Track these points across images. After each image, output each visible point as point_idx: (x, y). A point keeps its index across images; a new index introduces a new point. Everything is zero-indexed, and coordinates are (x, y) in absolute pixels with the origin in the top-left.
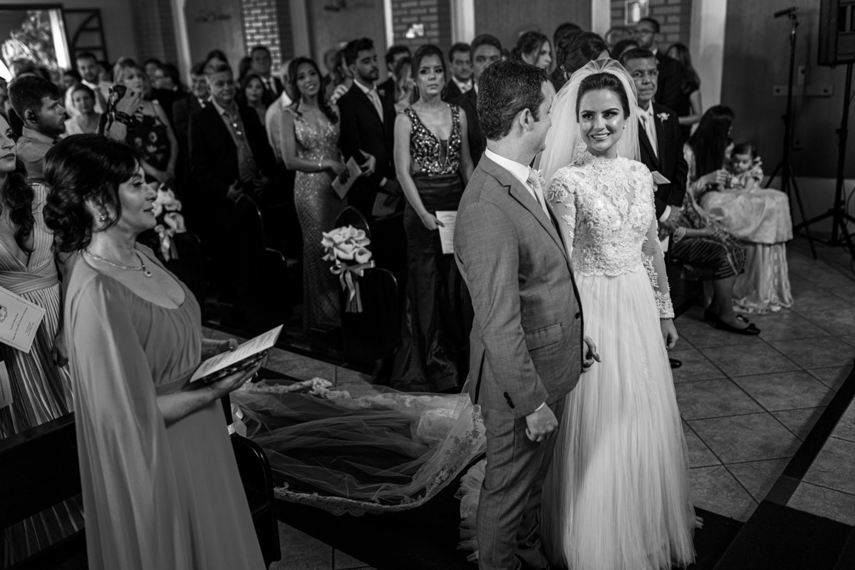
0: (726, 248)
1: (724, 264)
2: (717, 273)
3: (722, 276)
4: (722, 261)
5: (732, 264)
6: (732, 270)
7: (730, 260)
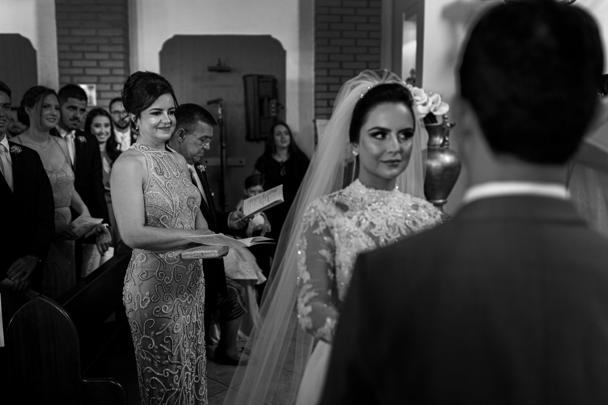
0: (235, 289)
1: (235, 306)
2: (230, 315)
3: (235, 316)
4: (233, 302)
5: (241, 304)
6: (243, 310)
7: (239, 301)
